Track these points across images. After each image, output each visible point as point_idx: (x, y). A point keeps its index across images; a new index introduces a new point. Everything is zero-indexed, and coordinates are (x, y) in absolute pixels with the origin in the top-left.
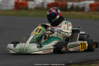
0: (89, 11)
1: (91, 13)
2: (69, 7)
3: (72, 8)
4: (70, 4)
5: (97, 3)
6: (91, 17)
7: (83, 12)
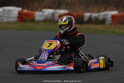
0: (111, 24)
1: (113, 26)
2: (86, 19)
3: (90, 21)
4: (87, 15)
5: (120, 14)
6: (114, 32)
7: (104, 25)
